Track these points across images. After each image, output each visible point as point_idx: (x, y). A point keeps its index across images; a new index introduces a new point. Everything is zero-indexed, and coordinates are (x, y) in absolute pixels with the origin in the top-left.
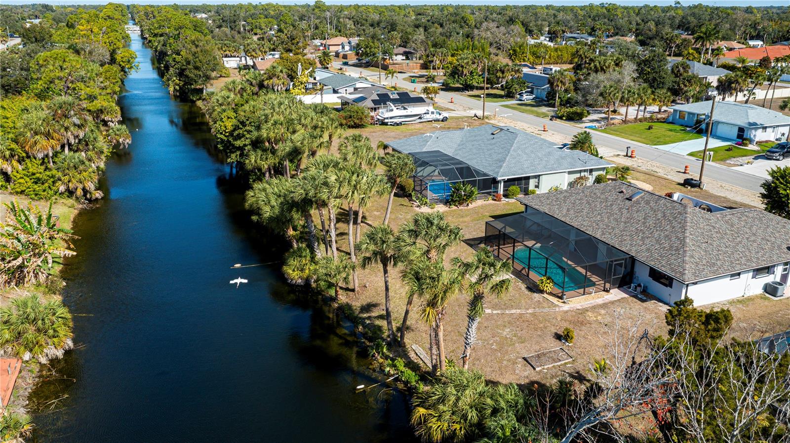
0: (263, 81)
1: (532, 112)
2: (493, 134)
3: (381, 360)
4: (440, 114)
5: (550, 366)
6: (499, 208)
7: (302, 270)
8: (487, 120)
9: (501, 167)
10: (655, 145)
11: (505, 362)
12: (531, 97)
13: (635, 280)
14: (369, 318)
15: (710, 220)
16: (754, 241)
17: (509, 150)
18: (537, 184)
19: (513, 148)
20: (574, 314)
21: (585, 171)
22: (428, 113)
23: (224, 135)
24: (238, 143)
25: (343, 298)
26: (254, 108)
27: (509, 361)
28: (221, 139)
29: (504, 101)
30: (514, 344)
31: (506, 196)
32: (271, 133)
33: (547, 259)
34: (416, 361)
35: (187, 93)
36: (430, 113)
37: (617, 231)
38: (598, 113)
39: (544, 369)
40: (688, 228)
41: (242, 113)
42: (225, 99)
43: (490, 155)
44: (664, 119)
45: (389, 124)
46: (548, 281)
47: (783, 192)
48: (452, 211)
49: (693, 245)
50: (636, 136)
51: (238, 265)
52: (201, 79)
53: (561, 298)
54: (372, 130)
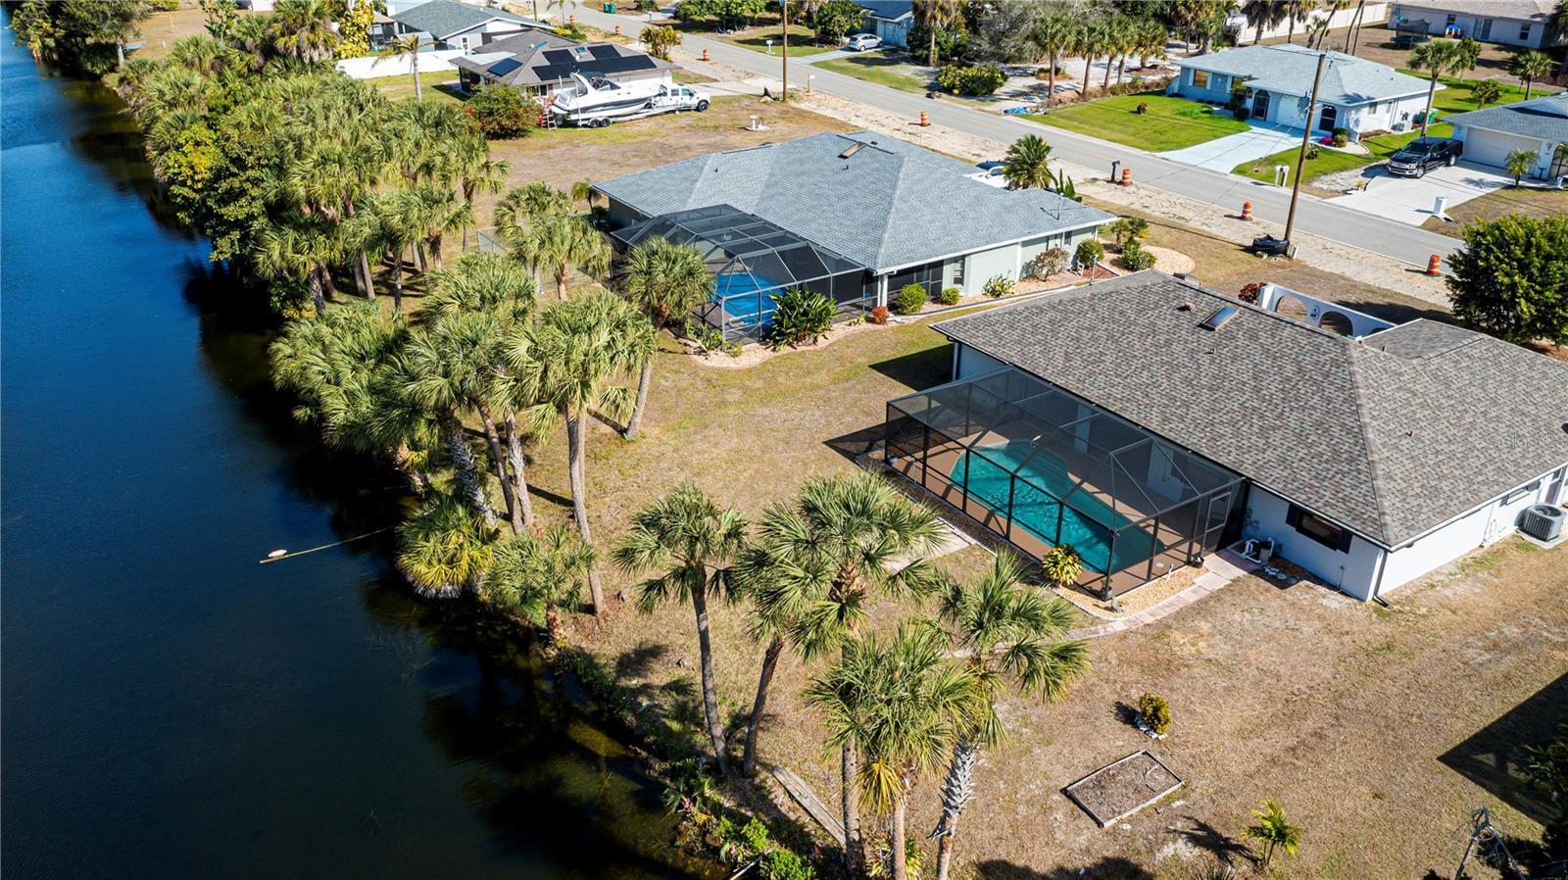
0: (273, 38)
1: (885, 79)
2: (842, 156)
3: (701, 818)
4: (691, 95)
5: (1135, 811)
6: (887, 341)
7: (452, 562)
8: (792, 103)
9: (879, 242)
10: (1161, 150)
11: (1022, 809)
12: (874, 42)
13: (1249, 530)
14: (645, 689)
15: (1401, 374)
16: (1498, 419)
17: (891, 197)
18: (958, 274)
19: (898, 192)
20: (1142, 640)
21: (1056, 237)
22: (665, 94)
23: (191, 187)
24: (232, 212)
25: (567, 635)
26: (259, 115)
27: (1030, 802)
28: (184, 197)
29: (816, 53)
30: (1029, 751)
31: (894, 307)
32: (318, 186)
33: (1062, 504)
34: (792, 816)
35: (75, 56)
36: (669, 93)
37: (1196, 411)
38: (1021, 76)
39: (1122, 822)
40: (1363, 401)
41: (234, 133)
42: (180, 89)
43: (848, 211)
44: (1158, 85)
45: (580, 123)
46: (1070, 559)
47: (1506, 280)
48: (781, 357)
49: (1384, 445)
50: (1113, 130)
51: (278, 554)
52: (109, 22)
53: (1099, 595)
54: (542, 141)
